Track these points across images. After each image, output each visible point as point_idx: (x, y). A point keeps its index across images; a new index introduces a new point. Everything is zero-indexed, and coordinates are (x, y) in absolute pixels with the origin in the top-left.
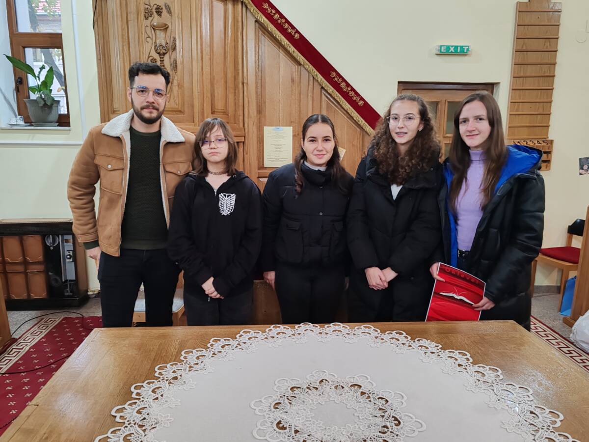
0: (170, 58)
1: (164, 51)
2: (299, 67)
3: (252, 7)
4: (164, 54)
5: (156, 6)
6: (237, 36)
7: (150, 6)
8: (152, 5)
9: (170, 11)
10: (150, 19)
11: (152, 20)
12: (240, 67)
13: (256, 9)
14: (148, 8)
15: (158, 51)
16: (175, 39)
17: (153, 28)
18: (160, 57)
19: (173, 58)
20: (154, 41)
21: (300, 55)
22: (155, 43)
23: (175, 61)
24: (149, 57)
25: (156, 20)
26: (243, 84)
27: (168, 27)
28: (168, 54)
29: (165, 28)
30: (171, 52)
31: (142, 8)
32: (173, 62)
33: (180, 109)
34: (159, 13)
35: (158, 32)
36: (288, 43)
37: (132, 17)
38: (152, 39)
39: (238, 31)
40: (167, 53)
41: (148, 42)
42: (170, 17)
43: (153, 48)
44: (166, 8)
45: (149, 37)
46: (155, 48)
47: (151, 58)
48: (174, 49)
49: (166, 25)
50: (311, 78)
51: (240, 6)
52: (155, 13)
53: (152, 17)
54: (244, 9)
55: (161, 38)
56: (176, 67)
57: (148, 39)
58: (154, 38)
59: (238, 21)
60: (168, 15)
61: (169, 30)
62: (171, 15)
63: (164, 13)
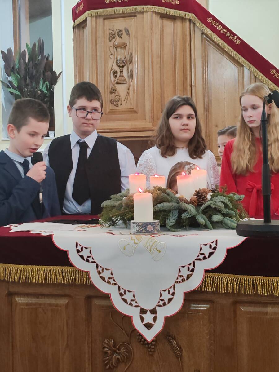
0: (128, 69)
1: (123, 64)
2: (242, 68)
3: (198, 23)
4: (123, 66)
5: (118, 30)
6: (186, 47)
7: (114, 31)
8: (115, 30)
9: (129, 33)
10: (113, 40)
11: (115, 41)
12: (188, 72)
13: (201, 23)
14: (112, 33)
15: (119, 64)
16: (131, 54)
17: (115, 47)
18: (120, 69)
19: (130, 68)
20: (116, 57)
21: (241, 57)
22: (117, 58)
23: (132, 71)
24: (111, 70)
25: (118, 41)
26: (191, 86)
27: (127, 45)
28: (126, 66)
29: (124, 46)
30: (128, 64)
31: (108, 32)
32: (130, 72)
33: (134, 109)
34: (120, 34)
35: (119, 50)
36: (230, 48)
37: (100, 41)
38: (114, 56)
39: (186, 43)
41: (111, 58)
42: (128, 37)
44: (126, 32)
45: (112, 54)
46: (116, 63)
47: (113, 70)
48: (131, 62)
49: (125, 44)
50: (253, 77)
51: (188, 23)
52: (117, 36)
53: (115, 40)
54: (192, 25)
55: (121, 54)
56: (132, 76)
57: (111, 56)
58: (116, 55)
59: (186, 35)
60: (127, 36)
61: (127, 48)
62: (129, 36)
63: (124, 35)
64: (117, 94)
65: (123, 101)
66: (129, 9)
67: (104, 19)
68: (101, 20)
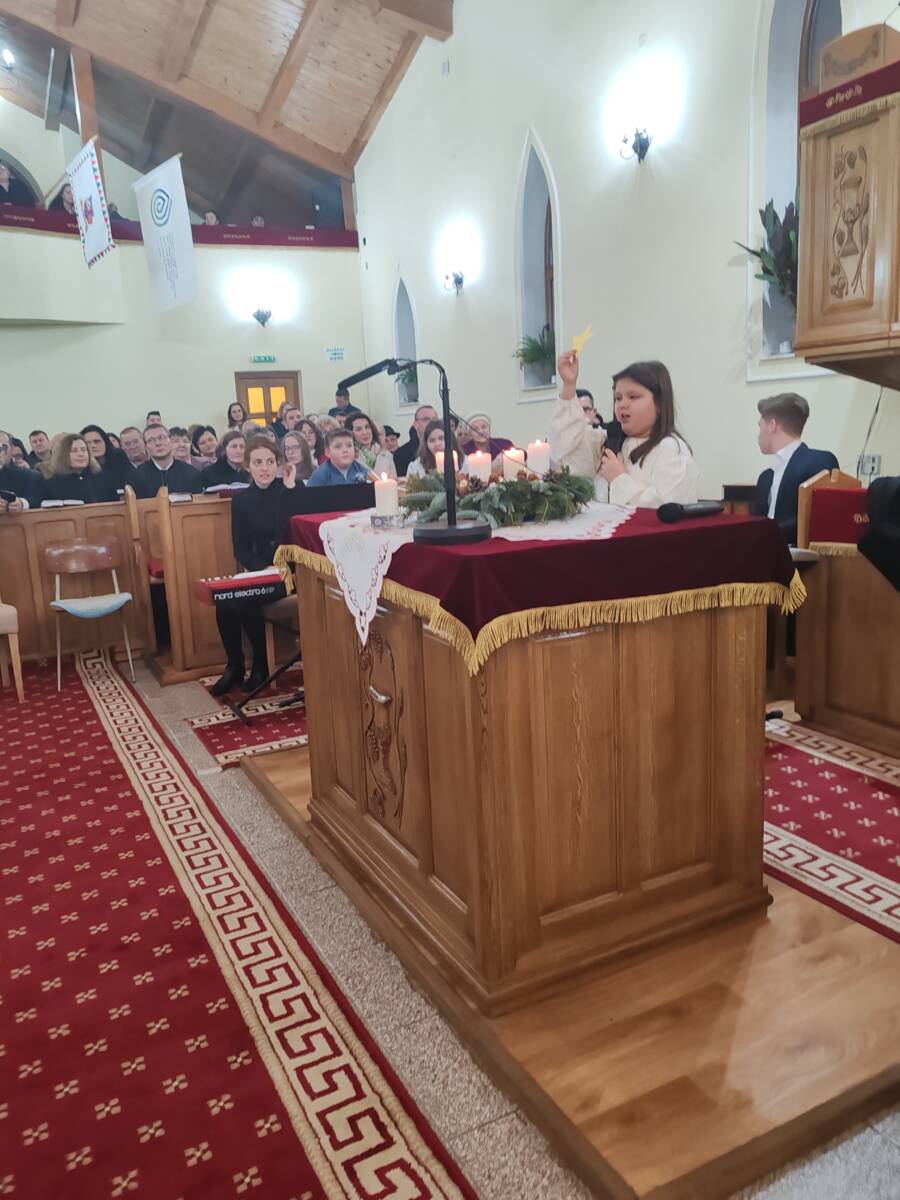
0: (861, 223)
1: (854, 218)
4: (853, 222)
5: (848, 155)
7: (842, 157)
8: (845, 154)
9: (865, 156)
10: (841, 176)
11: (843, 176)
14: (840, 161)
15: (847, 219)
16: (868, 195)
18: (849, 228)
19: (864, 224)
20: (843, 206)
22: (844, 208)
23: (867, 228)
24: (836, 231)
25: (848, 173)
27: (861, 180)
29: (857, 182)
30: (862, 216)
31: (833, 162)
32: (864, 230)
33: (868, 300)
34: (852, 165)
35: (848, 191)
38: (841, 204)
40: (857, 219)
41: (836, 210)
43: (841, 219)
44: (860, 154)
45: (837, 202)
46: (843, 217)
48: (866, 210)
49: (859, 177)
52: (847, 165)
53: (843, 173)
55: (852, 200)
56: (867, 237)
57: (837, 206)
58: (843, 202)
60: (864, 163)
61: (862, 183)
62: (866, 161)
63: (859, 161)
64: (841, 274)
65: (850, 286)
66: (863, 109)
67: (829, 138)
68: (822, 142)
